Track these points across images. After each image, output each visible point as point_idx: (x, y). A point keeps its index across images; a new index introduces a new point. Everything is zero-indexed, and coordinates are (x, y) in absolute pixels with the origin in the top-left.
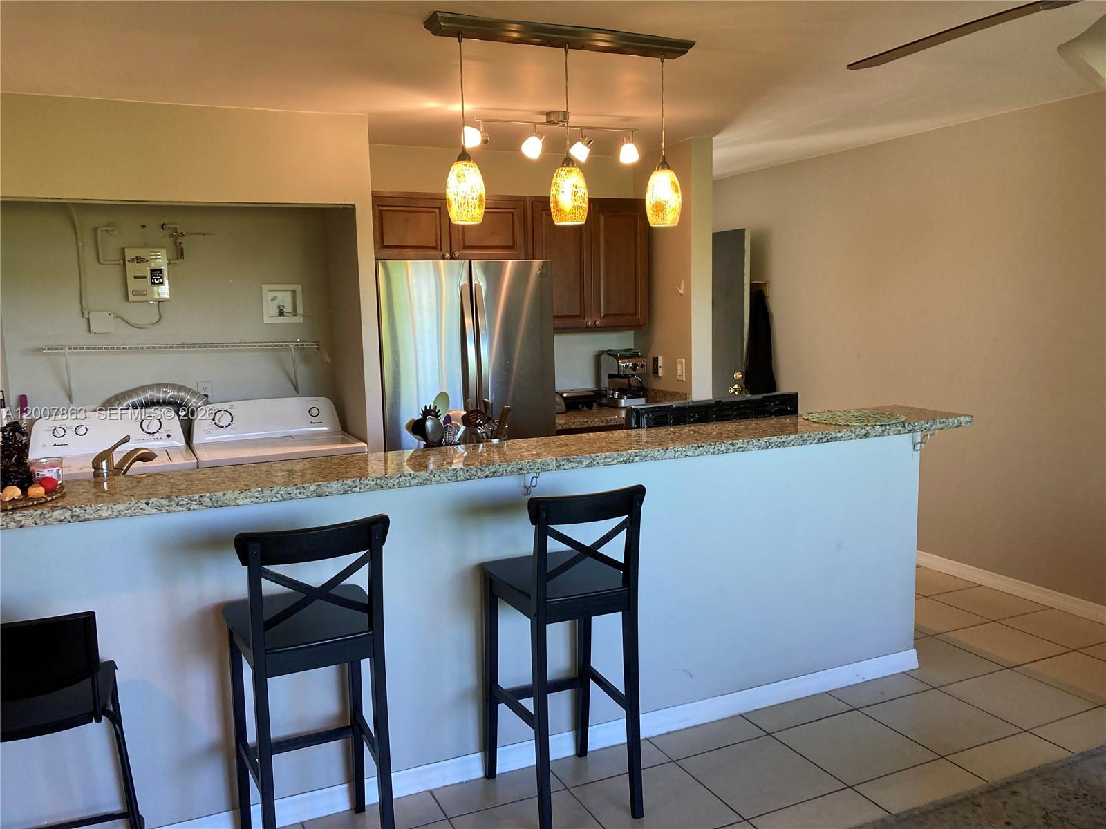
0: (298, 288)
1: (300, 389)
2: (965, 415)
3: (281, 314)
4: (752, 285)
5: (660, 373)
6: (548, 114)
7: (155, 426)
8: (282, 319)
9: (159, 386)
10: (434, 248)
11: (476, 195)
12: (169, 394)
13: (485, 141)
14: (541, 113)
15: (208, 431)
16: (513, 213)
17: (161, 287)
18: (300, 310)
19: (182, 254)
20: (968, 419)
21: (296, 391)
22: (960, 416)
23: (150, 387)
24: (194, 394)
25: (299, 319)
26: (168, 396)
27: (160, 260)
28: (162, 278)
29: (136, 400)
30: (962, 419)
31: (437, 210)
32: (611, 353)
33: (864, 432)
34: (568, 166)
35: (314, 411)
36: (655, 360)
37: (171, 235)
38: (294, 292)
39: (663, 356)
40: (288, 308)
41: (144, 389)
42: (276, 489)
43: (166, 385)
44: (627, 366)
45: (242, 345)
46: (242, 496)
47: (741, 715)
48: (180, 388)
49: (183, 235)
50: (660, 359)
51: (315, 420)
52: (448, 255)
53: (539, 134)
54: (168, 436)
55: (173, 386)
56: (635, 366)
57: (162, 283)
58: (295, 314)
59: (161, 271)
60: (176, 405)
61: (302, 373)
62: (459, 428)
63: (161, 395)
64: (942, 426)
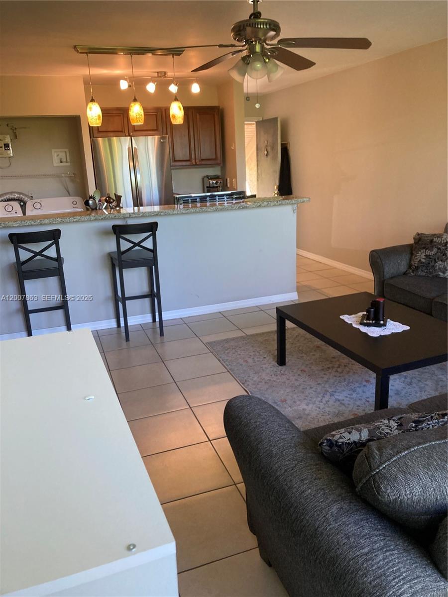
0: (67, 150)
1: (70, 193)
2: (306, 198)
3: (61, 162)
4: (282, 144)
5: (228, 186)
6: (158, 72)
7: (10, 209)
8: (62, 164)
9: (11, 193)
10: (122, 131)
11: (97, 115)
12: (16, 196)
13: (130, 86)
14: (155, 72)
15: (32, 211)
16: (156, 115)
17: (9, 152)
18: (68, 160)
19: (16, 137)
20: (308, 199)
21: (69, 195)
22: (304, 198)
23: (8, 193)
24: (26, 196)
25: (68, 164)
26: (15, 197)
27: (8, 140)
28: (9, 147)
29: (3, 198)
30: (305, 199)
31: (122, 115)
32: (207, 177)
33: (259, 204)
34: (135, 102)
35: (75, 203)
36: (227, 179)
37: (11, 129)
38: (66, 152)
39: (229, 178)
40: (64, 160)
41: (6, 194)
42: (26, 221)
43: (14, 192)
44: (213, 183)
45: (45, 176)
46: (14, 223)
47: (220, 313)
48: (20, 193)
49: (16, 129)
50: (228, 179)
51: (75, 206)
52: (127, 135)
53: (154, 82)
54: (16, 213)
55: (18, 193)
56: (216, 183)
57: (9, 150)
58: (67, 162)
59: (8, 144)
60: (19, 200)
61: (71, 187)
62: (104, 204)
63: (13, 197)
64: (295, 202)
